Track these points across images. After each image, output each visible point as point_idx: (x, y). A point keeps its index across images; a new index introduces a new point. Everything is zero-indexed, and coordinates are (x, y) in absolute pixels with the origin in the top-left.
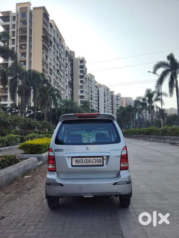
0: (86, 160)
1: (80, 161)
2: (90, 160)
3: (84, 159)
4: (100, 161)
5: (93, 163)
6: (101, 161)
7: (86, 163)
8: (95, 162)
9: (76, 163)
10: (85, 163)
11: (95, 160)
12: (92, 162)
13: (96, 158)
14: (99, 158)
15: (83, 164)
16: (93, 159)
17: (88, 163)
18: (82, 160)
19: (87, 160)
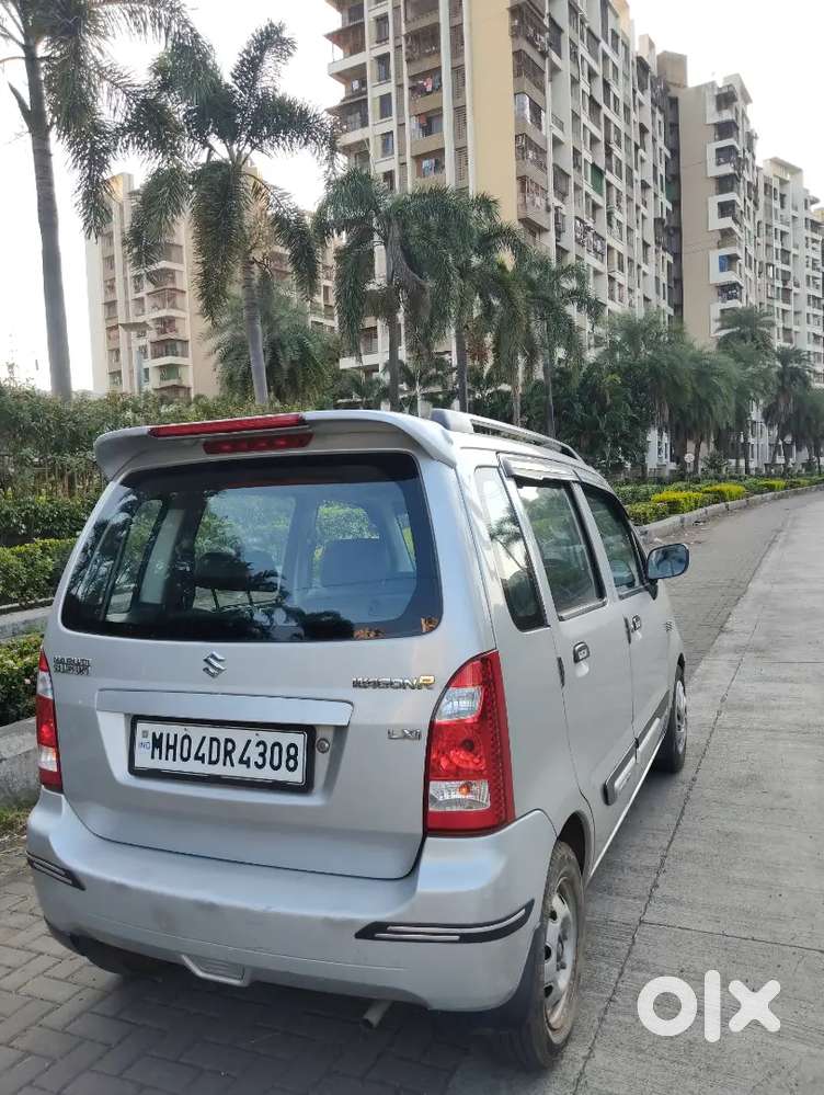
0: (207, 742)
1: (174, 747)
2: (230, 746)
3: (196, 733)
4: (290, 757)
5: (247, 763)
6: (294, 758)
7: (211, 762)
8: (260, 762)
9: (153, 757)
10: (202, 759)
11: (261, 748)
12: (245, 762)
13: (270, 737)
14: (286, 739)
15: (193, 767)
16: (249, 742)
17: (216, 762)
18: (186, 741)
19: (215, 744)
